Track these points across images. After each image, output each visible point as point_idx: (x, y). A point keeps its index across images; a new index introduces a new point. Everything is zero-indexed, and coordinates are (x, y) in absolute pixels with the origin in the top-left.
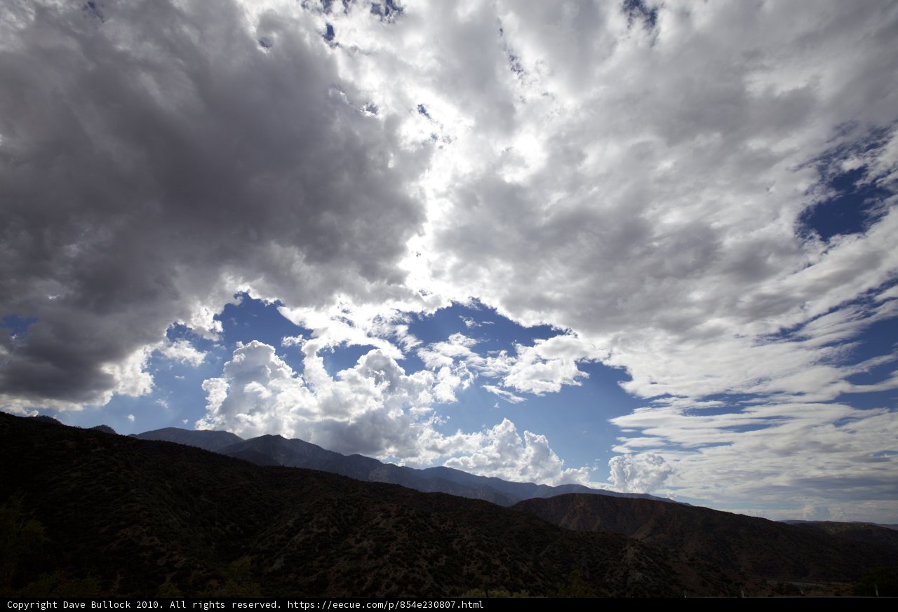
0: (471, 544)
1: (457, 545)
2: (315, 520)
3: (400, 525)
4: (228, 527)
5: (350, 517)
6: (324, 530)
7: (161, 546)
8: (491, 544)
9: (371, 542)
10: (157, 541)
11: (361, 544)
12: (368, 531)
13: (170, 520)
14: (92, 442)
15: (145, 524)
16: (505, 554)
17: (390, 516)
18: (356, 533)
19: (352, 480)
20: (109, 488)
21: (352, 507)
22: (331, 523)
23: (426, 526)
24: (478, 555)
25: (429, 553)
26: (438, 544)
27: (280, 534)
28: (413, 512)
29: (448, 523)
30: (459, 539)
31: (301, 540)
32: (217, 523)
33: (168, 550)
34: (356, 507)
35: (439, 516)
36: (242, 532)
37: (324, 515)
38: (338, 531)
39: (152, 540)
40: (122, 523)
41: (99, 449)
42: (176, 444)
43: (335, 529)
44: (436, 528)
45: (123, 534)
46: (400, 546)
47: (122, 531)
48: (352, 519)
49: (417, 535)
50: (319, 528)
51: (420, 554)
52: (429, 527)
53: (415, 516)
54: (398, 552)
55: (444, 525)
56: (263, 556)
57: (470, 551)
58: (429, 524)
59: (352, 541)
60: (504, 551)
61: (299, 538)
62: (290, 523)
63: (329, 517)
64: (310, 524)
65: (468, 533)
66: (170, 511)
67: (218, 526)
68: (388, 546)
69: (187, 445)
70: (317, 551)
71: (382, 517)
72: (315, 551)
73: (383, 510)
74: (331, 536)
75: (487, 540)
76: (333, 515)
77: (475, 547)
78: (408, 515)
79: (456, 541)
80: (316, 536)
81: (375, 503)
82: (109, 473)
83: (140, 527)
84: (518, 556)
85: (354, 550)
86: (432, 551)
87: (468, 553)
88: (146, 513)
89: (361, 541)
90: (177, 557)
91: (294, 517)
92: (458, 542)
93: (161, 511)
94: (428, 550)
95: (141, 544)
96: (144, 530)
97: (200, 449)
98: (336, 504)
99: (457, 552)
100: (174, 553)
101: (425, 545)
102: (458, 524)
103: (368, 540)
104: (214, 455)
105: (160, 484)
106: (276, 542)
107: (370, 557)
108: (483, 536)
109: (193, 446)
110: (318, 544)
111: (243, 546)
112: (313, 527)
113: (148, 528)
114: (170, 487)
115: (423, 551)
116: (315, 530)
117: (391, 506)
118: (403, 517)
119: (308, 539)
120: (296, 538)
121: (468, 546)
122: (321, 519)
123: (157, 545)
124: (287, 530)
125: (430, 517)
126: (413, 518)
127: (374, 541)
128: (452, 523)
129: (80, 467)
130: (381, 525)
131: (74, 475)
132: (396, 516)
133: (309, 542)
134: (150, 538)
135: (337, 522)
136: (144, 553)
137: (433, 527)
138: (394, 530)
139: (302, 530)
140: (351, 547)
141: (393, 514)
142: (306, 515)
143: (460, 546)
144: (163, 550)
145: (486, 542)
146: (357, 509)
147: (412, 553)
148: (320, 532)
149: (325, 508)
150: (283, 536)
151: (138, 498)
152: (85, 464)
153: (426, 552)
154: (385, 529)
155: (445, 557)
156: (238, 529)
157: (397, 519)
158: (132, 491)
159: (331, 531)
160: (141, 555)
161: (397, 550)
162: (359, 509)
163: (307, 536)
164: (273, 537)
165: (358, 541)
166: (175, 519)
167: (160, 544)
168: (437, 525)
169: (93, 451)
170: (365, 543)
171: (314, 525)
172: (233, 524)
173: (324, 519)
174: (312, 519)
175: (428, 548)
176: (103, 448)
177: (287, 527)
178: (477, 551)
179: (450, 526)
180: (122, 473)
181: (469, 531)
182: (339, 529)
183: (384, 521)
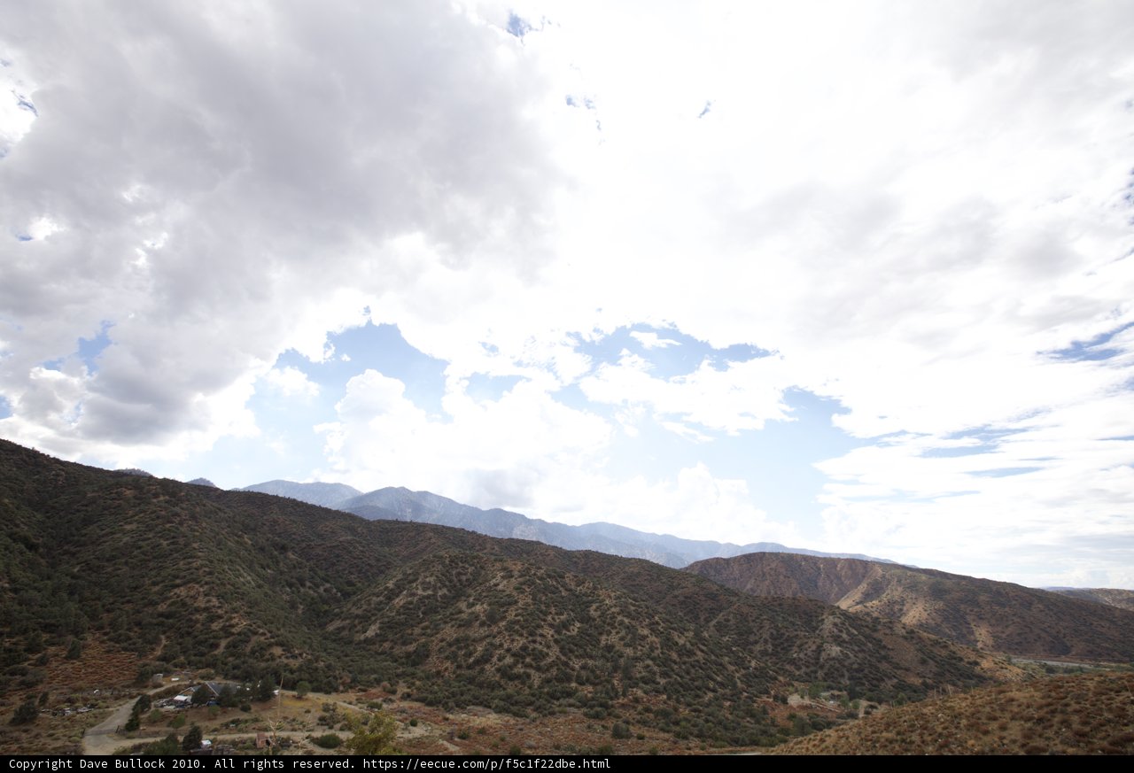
0: (613, 610)
1: (595, 610)
2: (420, 580)
3: (523, 587)
4: (322, 589)
5: (464, 578)
6: (430, 592)
7: (219, 607)
8: (640, 610)
9: (485, 606)
10: (215, 601)
11: (473, 609)
12: (484, 594)
13: (242, 579)
14: (154, 491)
15: (203, 582)
16: (657, 623)
17: (512, 577)
18: (470, 596)
19: (480, 536)
20: (168, 542)
21: (467, 566)
22: (439, 585)
23: (557, 588)
24: (621, 623)
25: (558, 621)
26: (571, 610)
27: (378, 596)
28: (542, 571)
29: (586, 585)
30: (597, 604)
31: (401, 603)
32: (308, 584)
33: (226, 612)
34: (473, 565)
35: (576, 577)
36: (339, 594)
37: (431, 576)
38: (447, 593)
39: (209, 601)
40: (178, 581)
41: (162, 498)
42: (267, 495)
43: (445, 591)
44: (571, 590)
45: (175, 594)
46: (520, 611)
47: (176, 590)
48: (467, 580)
49: (544, 598)
50: (424, 590)
51: (545, 620)
52: (561, 589)
53: (545, 576)
54: (517, 618)
55: (581, 587)
56: (357, 622)
57: (611, 618)
58: (562, 586)
59: (463, 605)
60: (656, 618)
61: (399, 601)
62: (390, 585)
63: (437, 576)
64: (415, 585)
65: (610, 597)
66: (243, 569)
67: (310, 588)
68: (506, 611)
69: (280, 495)
70: (421, 616)
71: (502, 577)
72: (418, 616)
73: (504, 569)
74: (439, 599)
75: (634, 605)
76: (443, 575)
77: (619, 614)
78: (535, 574)
79: (594, 606)
80: (420, 599)
81: (495, 560)
82: (168, 526)
83: (197, 586)
84: (673, 626)
85: (464, 616)
86: (562, 617)
87: (608, 621)
88: (207, 569)
89: (473, 605)
90: (236, 620)
91: (395, 577)
92: (598, 608)
93: (229, 569)
94: (556, 617)
95: (196, 605)
96: (202, 590)
97: (294, 500)
98: (447, 562)
99: (595, 620)
100: (235, 615)
101: (553, 610)
102: (599, 586)
103: (482, 604)
104: (313, 507)
105: (236, 538)
106: (373, 606)
107: (482, 624)
108: (630, 601)
109: (287, 497)
110: (423, 608)
111: (337, 610)
112: (417, 589)
113: (206, 587)
114: (250, 542)
115: (549, 618)
116: (420, 592)
117: (515, 564)
118: (528, 578)
119: (411, 603)
120: (397, 600)
121: (610, 612)
122: (427, 580)
123: (214, 606)
124: (386, 592)
125: (564, 578)
126: (541, 579)
127: (489, 605)
128: (591, 584)
129: (136, 518)
130: (500, 587)
131: (128, 527)
132: (520, 577)
133: (411, 606)
134: (207, 598)
135: (447, 583)
136: (198, 616)
137: (566, 590)
138: (515, 593)
139: (405, 592)
140: (461, 612)
141: (516, 573)
142: (410, 574)
143: (599, 613)
144: (220, 611)
145: (633, 608)
146: (473, 568)
147: (534, 619)
148: (425, 594)
149: (433, 567)
150: (381, 598)
151: (200, 554)
152: (141, 515)
153: (553, 619)
154: (504, 591)
155: (578, 625)
156: (335, 590)
157: (521, 580)
158: (195, 545)
159: (440, 593)
160: (194, 618)
161: (516, 615)
162: (476, 568)
163: (409, 599)
164: (369, 601)
165: (471, 605)
166: (249, 578)
167: (217, 604)
168: (573, 587)
169: (155, 500)
170: (478, 608)
171: (419, 587)
172: (328, 585)
173: (431, 579)
174: (417, 579)
175: (557, 614)
176: (167, 497)
177: (387, 588)
178: (620, 618)
179: (588, 588)
180: (185, 525)
181: (613, 594)
182: (449, 590)
183: (505, 582)
